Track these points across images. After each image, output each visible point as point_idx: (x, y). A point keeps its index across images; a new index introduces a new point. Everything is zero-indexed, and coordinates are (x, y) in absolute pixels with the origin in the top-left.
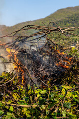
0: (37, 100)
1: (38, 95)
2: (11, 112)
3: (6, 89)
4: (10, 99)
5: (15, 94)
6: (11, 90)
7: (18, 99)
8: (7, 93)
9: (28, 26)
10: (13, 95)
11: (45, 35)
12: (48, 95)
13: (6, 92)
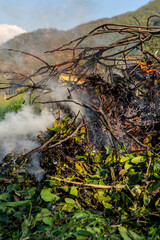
0: (126, 175)
1: (127, 166)
2: (74, 198)
3: (63, 154)
4: (70, 172)
5: (81, 163)
6: (72, 156)
7: (86, 173)
8: (64, 161)
9: (104, 27)
10: (77, 165)
11: (140, 44)
12: (148, 166)
13: (62, 160)
